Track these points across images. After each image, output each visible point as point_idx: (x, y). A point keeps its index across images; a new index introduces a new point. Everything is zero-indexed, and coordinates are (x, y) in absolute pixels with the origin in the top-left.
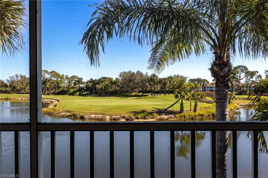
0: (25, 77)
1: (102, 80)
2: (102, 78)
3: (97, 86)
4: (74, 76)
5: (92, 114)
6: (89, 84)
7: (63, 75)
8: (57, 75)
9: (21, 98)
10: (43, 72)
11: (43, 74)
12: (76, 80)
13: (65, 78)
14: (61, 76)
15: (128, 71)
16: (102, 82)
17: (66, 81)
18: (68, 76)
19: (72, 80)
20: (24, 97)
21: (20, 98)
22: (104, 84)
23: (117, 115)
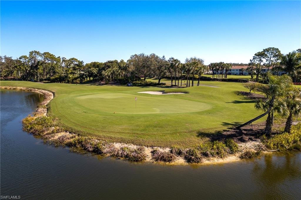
0: (11, 59)
1: (109, 64)
2: (109, 62)
3: (103, 72)
4: (73, 59)
5: (114, 142)
6: (92, 69)
7: (59, 57)
8: (52, 57)
9: (5, 87)
10: (34, 53)
11: (34, 56)
12: (76, 63)
13: (62, 61)
14: (57, 58)
15: (139, 54)
16: (109, 67)
17: (63, 64)
18: (66, 59)
19: (71, 64)
20: (8, 86)
21: (3, 86)
22: (111, 69)
23: (163, 145)
